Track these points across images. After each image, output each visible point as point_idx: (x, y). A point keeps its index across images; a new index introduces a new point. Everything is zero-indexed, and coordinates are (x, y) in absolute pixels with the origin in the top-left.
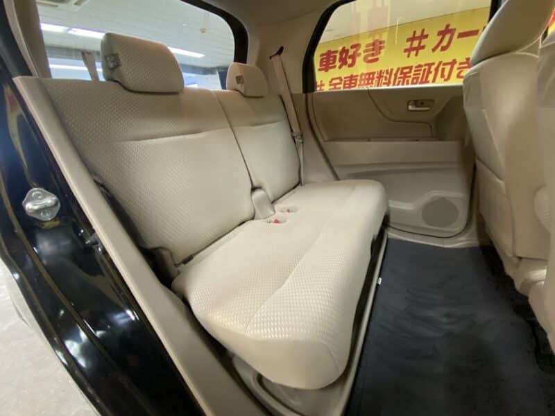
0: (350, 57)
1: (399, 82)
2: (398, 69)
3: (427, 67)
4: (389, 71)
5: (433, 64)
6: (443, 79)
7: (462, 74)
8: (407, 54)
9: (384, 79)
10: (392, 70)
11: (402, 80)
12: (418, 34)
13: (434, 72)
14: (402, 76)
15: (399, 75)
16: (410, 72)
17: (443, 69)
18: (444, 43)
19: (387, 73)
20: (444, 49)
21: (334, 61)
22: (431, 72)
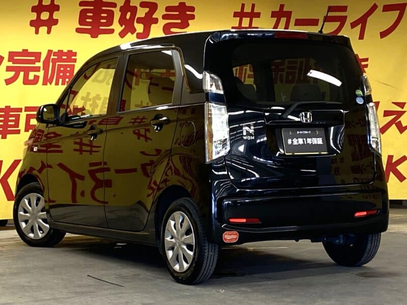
0: (140, 21)
12: (248, 9)
21: (110, 22)
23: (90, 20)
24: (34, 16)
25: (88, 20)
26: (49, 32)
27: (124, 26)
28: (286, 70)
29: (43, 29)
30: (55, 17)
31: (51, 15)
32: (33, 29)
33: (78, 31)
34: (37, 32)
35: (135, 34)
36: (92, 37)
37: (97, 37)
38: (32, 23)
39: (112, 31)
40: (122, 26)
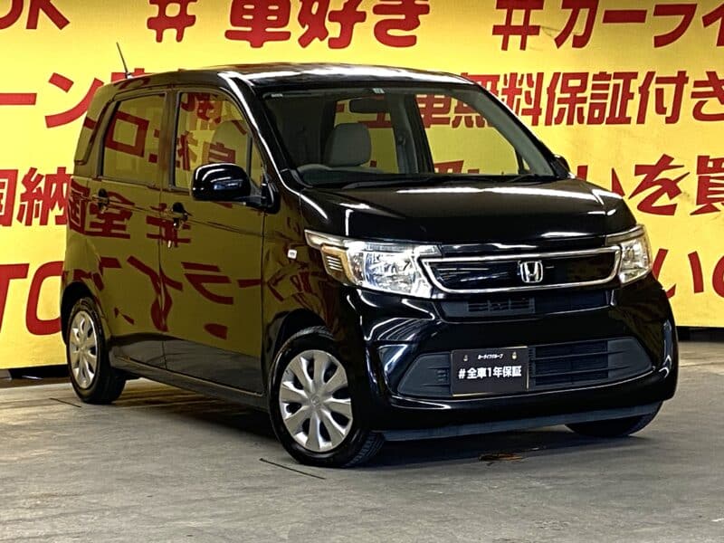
0: (334, 17)
1: (562, 111)
2: (556, 75)
3: (621, 82)
4: (534, 78)
5: (635, 75)
6: (663, 117)
7: (705, 110)
8: (500, 38)
9: (522, 97)
10: (540, 76)
11: (567, 106)
13: (637, 97)
14: (568, 95)
15: (558, 94)
16: (583, 88)
17: (660, 93)
18: (579, 29)
19: (530, 84)
20: (580, 42)
22: (631, 96)
23: (250, 17)
24: (154, 11)
25: (246, 17)
26: (179, 38)
27: (307, 27)
28: (589, 101)
29: (170, 34)
30: (190, 12)
31: (183, 10)
32: (153, 33)
33: (229, 35)
34: (159, 39)
35: (327, 40)
36: (253, 46)
37: (261, 46)
38: (151, 23)
39: (286, 36)
40: (303, 27)
